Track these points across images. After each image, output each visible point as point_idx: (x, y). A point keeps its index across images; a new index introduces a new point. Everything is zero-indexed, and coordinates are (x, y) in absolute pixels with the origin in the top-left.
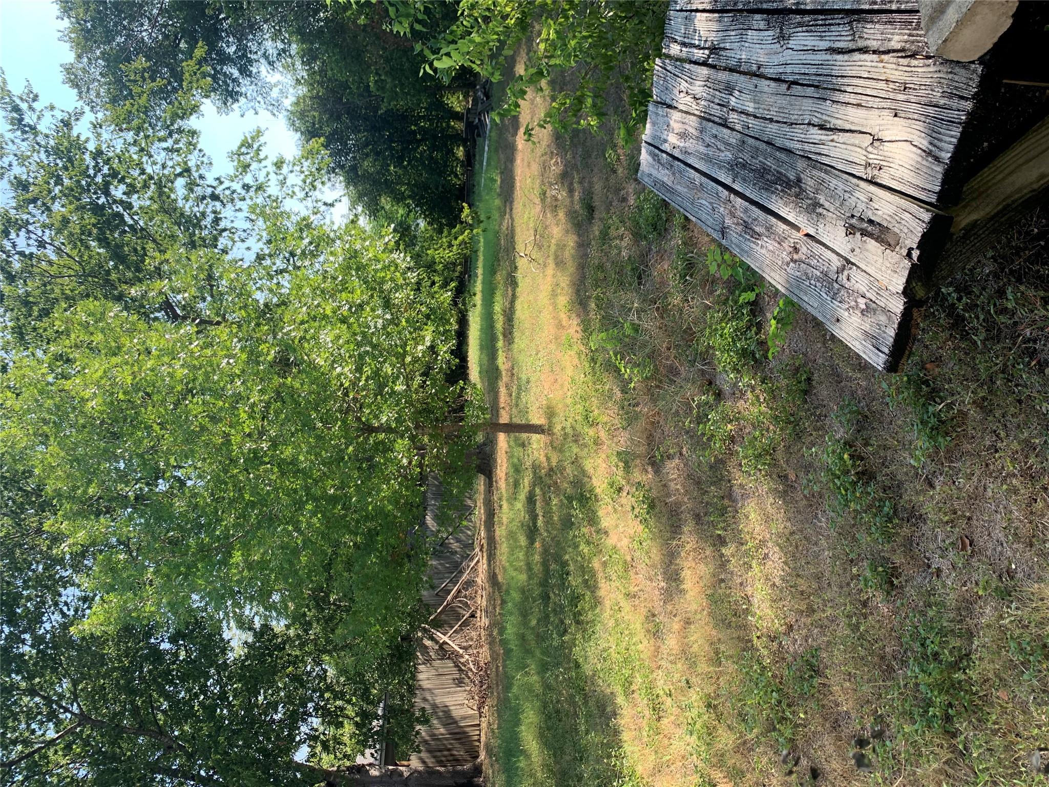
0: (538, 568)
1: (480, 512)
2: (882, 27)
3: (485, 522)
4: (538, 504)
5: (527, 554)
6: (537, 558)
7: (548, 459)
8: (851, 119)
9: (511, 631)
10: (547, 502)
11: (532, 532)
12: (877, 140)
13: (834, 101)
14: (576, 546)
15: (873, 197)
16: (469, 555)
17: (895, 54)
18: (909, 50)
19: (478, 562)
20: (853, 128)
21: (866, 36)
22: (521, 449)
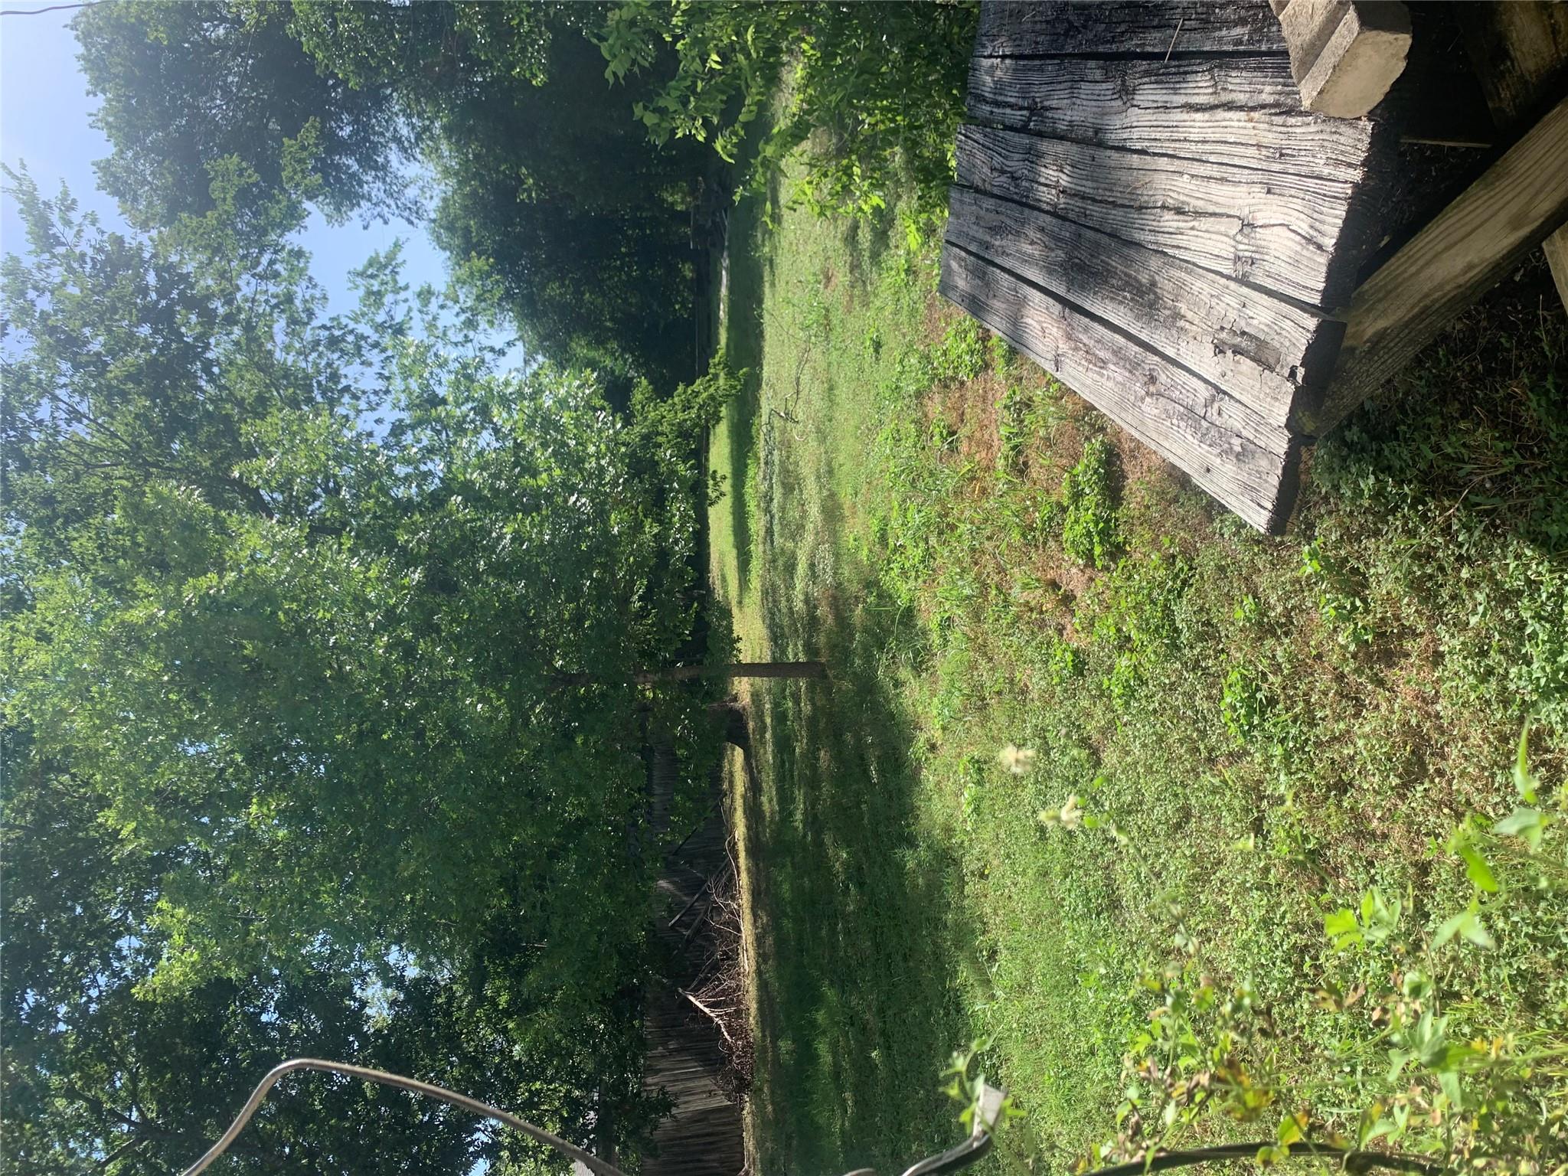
2: (1250, 75)
8: (1215, 199)
12: (1248, 226)
13: (1193, 176)
15: (1247, 302)
17: (1266, 111)
18: (1286, 105)
20: (1218, 211)
21: (1230, 87)
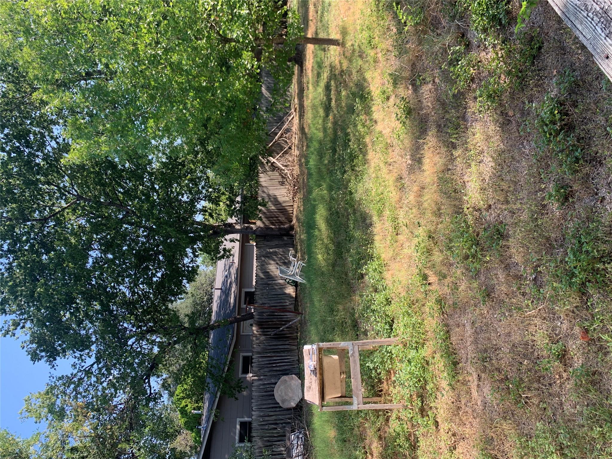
0: (330, 131)
1: (294, 87)
3: (298, 94)
4: (332, 92)
5: (324, 121)
6: (330, 125)
7: (340, 63)
9: (312, 163)
10: (339, 93)
11: (327, 108)
14: (355, 126)
16: (288, 113)
19: (293, 118)
22: (323, 53)
